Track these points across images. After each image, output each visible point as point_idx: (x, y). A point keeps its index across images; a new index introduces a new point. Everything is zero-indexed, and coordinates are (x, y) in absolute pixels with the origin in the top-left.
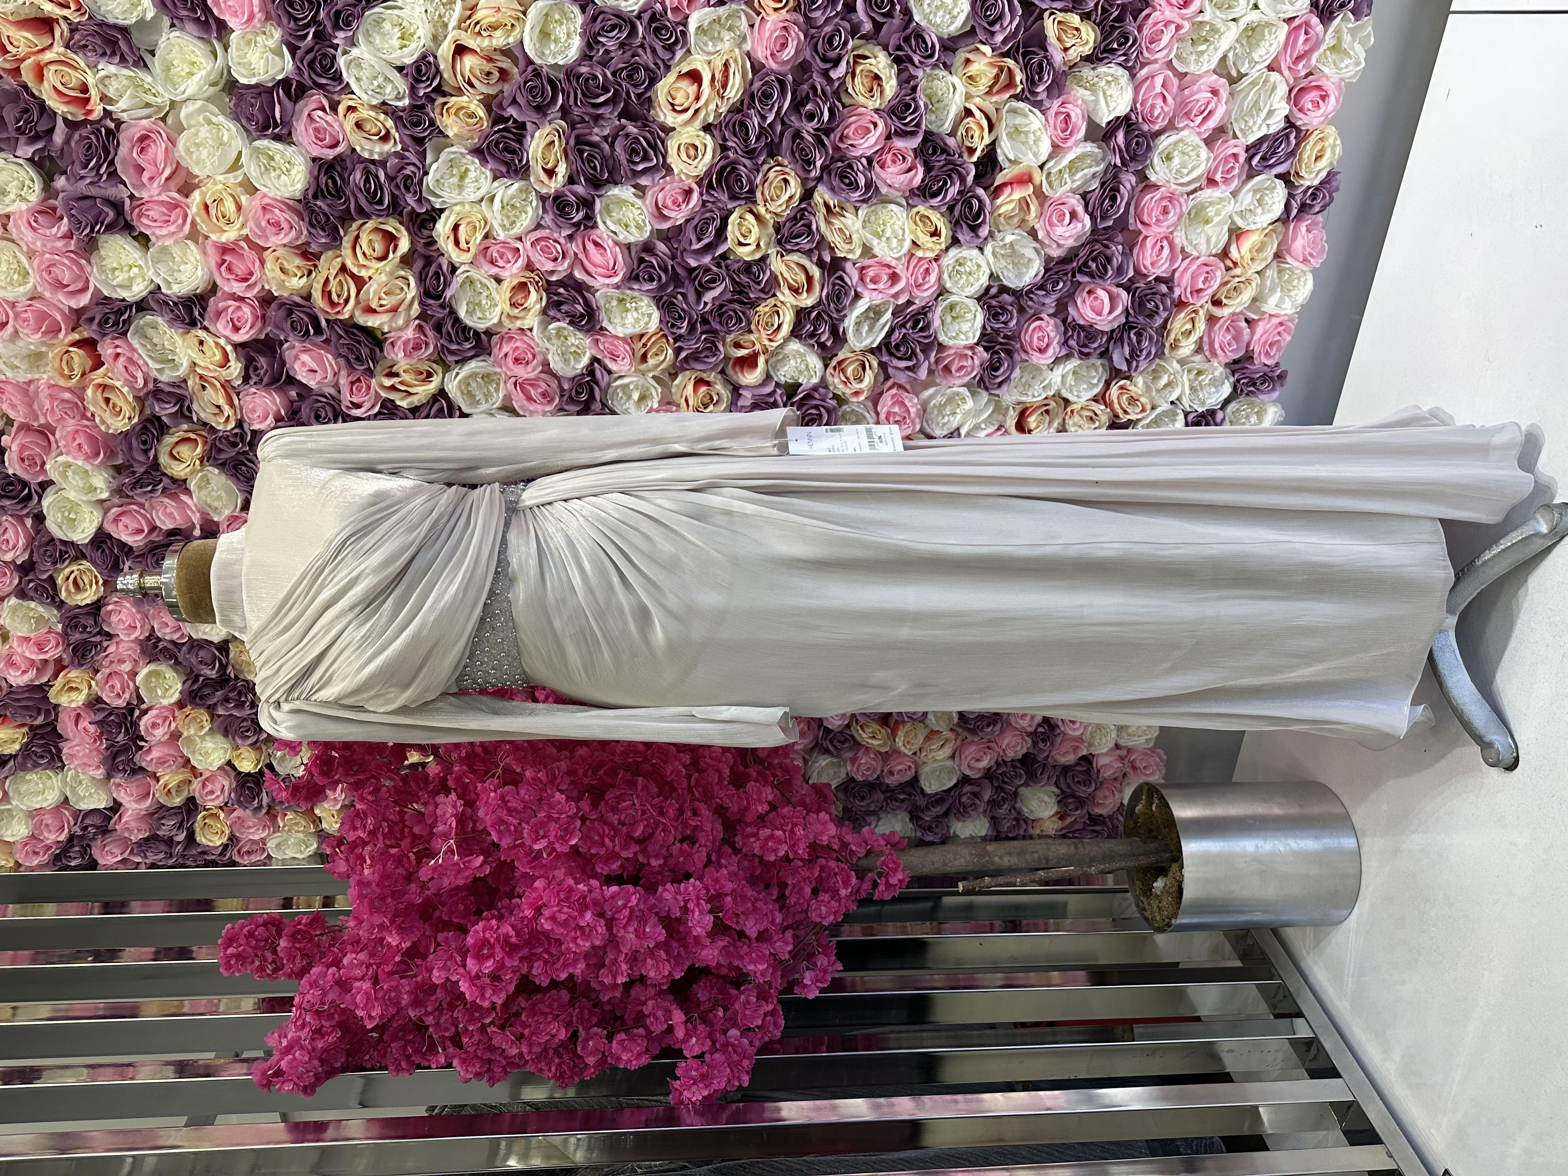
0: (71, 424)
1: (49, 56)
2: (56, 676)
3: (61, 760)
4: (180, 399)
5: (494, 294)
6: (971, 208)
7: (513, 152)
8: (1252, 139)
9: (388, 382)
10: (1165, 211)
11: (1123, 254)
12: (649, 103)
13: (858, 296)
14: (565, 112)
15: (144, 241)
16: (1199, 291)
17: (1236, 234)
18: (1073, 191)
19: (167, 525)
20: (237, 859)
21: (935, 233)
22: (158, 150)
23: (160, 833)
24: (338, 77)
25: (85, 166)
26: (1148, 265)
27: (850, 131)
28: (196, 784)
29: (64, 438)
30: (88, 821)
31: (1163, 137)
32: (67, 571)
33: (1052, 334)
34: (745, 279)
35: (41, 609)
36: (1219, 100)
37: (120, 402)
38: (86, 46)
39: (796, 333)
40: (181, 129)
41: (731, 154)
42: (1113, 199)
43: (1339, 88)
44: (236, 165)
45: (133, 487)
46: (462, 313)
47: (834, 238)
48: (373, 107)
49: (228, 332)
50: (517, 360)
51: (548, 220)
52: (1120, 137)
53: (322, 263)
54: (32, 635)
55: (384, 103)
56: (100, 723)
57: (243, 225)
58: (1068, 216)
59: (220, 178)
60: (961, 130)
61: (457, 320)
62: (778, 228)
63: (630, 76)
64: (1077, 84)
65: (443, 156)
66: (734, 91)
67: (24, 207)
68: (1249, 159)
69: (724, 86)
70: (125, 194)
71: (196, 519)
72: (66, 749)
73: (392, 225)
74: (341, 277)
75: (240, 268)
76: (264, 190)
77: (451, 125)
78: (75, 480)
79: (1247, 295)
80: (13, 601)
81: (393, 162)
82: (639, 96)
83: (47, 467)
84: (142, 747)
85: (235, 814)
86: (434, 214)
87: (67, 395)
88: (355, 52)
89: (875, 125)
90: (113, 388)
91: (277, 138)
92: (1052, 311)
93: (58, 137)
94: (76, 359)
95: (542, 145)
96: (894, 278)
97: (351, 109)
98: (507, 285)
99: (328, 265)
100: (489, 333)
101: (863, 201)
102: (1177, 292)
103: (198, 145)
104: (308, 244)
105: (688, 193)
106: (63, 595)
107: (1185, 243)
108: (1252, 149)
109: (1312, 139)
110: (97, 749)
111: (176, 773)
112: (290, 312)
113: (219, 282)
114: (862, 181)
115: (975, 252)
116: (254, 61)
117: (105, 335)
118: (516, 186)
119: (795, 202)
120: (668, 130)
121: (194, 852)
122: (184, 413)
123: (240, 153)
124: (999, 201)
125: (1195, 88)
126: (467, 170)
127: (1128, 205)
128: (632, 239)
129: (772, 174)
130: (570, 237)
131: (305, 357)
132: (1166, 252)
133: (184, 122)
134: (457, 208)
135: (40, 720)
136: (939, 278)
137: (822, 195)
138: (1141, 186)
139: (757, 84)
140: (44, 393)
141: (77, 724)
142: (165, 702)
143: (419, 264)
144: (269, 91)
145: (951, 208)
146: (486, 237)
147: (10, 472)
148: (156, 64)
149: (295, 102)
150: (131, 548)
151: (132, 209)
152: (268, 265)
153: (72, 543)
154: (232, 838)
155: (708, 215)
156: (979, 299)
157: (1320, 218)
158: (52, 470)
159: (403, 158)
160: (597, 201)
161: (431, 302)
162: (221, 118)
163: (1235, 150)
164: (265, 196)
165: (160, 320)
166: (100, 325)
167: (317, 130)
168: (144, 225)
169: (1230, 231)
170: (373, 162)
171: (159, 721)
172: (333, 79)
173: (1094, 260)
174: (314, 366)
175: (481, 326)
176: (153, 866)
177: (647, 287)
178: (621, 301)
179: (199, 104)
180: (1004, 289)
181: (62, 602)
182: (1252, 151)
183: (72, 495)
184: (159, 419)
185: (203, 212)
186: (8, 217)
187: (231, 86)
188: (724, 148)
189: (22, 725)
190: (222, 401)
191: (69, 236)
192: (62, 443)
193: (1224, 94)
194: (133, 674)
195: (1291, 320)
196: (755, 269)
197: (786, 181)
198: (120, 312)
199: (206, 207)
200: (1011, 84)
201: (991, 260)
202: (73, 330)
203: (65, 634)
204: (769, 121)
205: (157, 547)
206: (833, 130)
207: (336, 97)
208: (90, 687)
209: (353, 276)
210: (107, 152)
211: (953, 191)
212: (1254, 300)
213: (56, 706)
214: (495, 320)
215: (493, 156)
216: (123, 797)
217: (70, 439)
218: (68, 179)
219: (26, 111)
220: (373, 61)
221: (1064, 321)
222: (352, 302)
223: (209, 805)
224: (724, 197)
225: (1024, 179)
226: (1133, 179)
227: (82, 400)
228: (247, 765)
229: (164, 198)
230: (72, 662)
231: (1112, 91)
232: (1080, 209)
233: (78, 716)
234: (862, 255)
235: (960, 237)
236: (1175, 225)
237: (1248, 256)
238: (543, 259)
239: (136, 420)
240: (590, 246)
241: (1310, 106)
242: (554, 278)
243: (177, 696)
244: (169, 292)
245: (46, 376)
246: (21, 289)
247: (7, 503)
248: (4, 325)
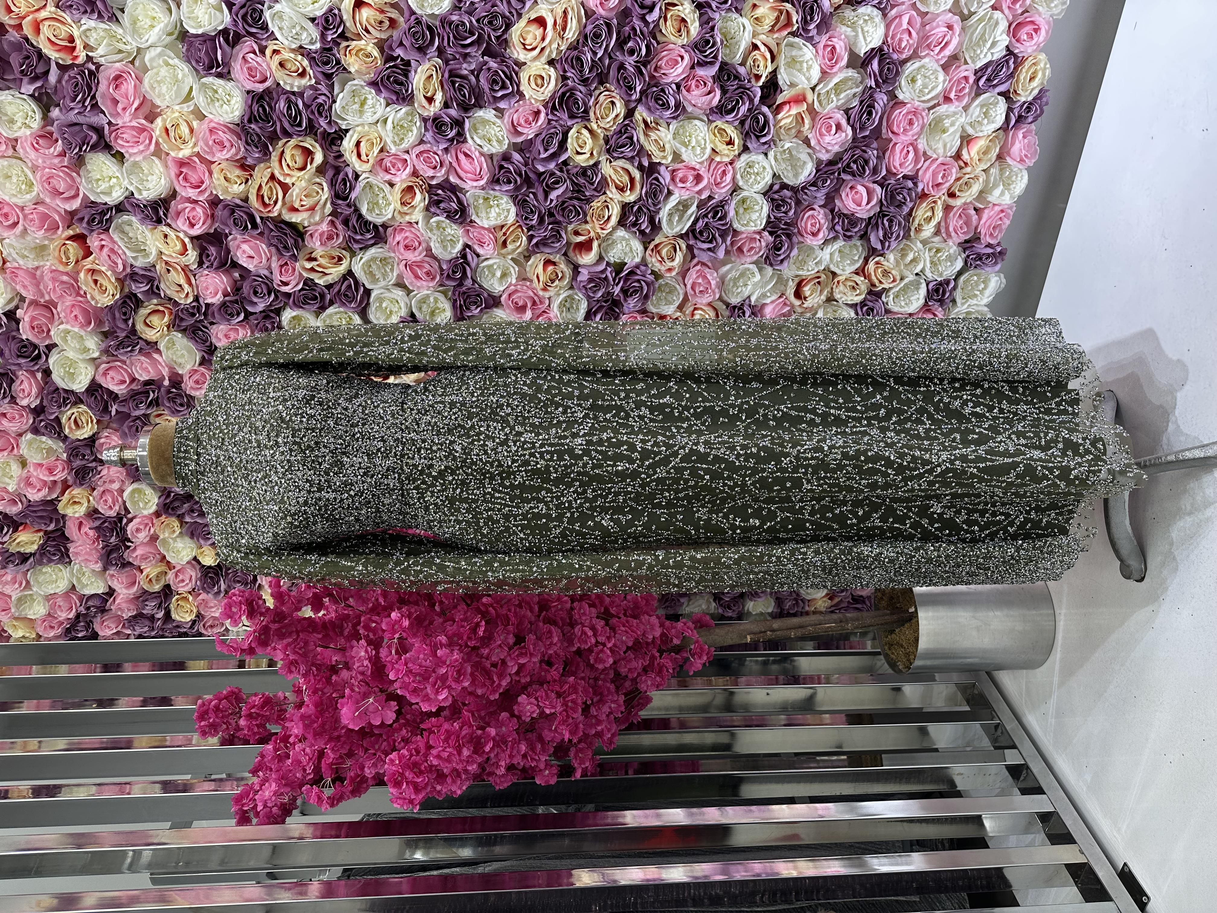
0: (69, 300)
1: (43, 14)
2: (63, 493)
3: (69, 557)
4: (151, 280)
5: (388, 196)
6: (758, 122)
7: (401, 84)
8: (979, 64)
9: (308, 265)
10: (911, 123)
11: (878, 157)
12: (504, 43)
13: (670, 193)
14: (441, 52)
15: (120, 157)
16: (938, 185)
17: (967, 140)
18: (838, 108)
19: (144, 377)
20: (203, 632)
21: (730, 143)
22: (129, 86)
23: (144, 612)
24: (265, 27)
25: (74, 100)
26: (897, 164)
27: (662, 63)
28: (171, 575)
29: (64, 311)
30: (90, 603)
31: (909, 64)
32: (69, 413)
33: (822, 221)
34: (582, 181)
35: (50, 442)
36: (954, 34)
37: (105, 283)
38: (71, 6)
39: (621, 223)
40: (146, 70)
41: (569, 82)
42: (870, 114)
43: (1048, 23)
44: (188, 97)
45: (117, 349)
46: (364, 211)
47: (651, 147)
48: (293, 50)
49: (186, 228)
50: (407, 247)
51: (429, 136)
52: (875, 64)
53: (256, 173)
54: (44, 462)
55: (301, 47)
56: (97, 529)
57: (195, 145)
58: (834, 128)
59: (177, 108)
60: (750, 61)
61: (360, 216)
62: (607, 140)
63: (490, 23)
64: (841, 22)
65: (347, 87)
66: (572, 33)
67: (28, 132)
68: (977, 80)
69: (564, 29)
70: (105, 121)
71: (165, 372)
72: (72, 549)
73: (309, 143)
74: (270, 184)
75: (194, 178)
76: (211, 116)
77: (353, 63)
78: (73, 343)
79: (976, 189)
80: (29, 436)
81: (308, 93)
82: (498, 38)
83: (52, 333)
84: (129, 547)
85: (200, 597)
86: (341, 134)
87: (65, 278)
88: (278, 7)
89: (682, 58)
90: (100, 272)
91: (220, 76)
92: (822, 203)
93: (53, 78)
94: (71, 250)
95: (424, 77)
96: (698, 178)
97: (276, 52)
98: (398, 188)
99: (261, 175)
100: (385, 226)
101: (673, 118)
102: (920, 186)
103: (159, 82)
104: (245, 158)
105: (537, 113)
106: (67, 431)
107: (927, 148)
108: (979, 73)
109: (1027, 64)
110: (96, 549)
111: (155, 566)
112: (233, 212)
113: (177, 189)
114: (672, 103)
115: (761, 157)
116: (200, 16)
117: (93, 231)
118: (404, 110)
119: (620, 120)
120: (521, 65)
121: (170, 626)
122: (154, 291)
123: (191, 88)
124: (779, 116)
125: (934, 24)
126: (366, 99)
127: (881, 119)
128: (494, 151)
129: (602, 98)
130: (446, 150)
131: (245, 247)
132: (911, 155)
133: (148, 64)
134: (359, 129)
135: (52, 527)
136: (734, 178)
137: (641, 113)
138: (891, 103)
139: (590, 27)
140: (47, 277)
141: (80, 529)
142: (146, 513)
143: (330, 173)
144: (213, 39)
145: (742, 123)
146: (382, 150)
147: (24, 337)
148: (125, 19)
149: (233, 47)
150: (117, 395)
151: (111, 133)
152: (215, 175)
153: (72, 391)
154: (199, 616)
155: (552, 131)
156: (764, 194)
157: (1033, 126)
158: (56, 336)
159: (316, 89)
160: (466, 120)
161: (340, 202)
162: (176, 61)
163: (966, 74)
164: (211, 121)
165: (134, 219)
166: (88, 223)
167: (250, 69)
168: (119, 145)
169: (962, 138)
170: (293, 93)
171: (142, 527)
172: (261, 28)
173: (855, 162)
174: (252, 253)
175: (379, 221)
176: (140, 636)
177: (506, 188)
178: (486, 199)
179: (159, 50)
180: (784, 186)
181: (66, 437)
182: (979, 74)
183: (71, 354)
184: (135, 295)
185: (164, 134)
186: (16, 140)
187: (184, 35)
188: (565, 78)
189: (39, 531)
190: (182, 281)
191: (63, 154)
192: (62, 315)
193: (957, 29)
194: (121, 491)
195: (1011, 208)
196: (589, 173)
197: (613, 103)
198: (103, 213)
199: (167, 130)
200: (789, 23)
201: (773, 163)
202: (68, 227)
203: (69, 461)
204: (599, 56)
205: (136, 394)
206: (649, 62)
207: (264, 43)
208: (89, 501)
209: (280, 183)
210: (90, 89)
211: (743, 109)
212: (981, 192)
213: (64, 516)
214: (390, 216)
215: (386, 87)
216: (115, 585)
217: (68, 311)
218: (61, 110)
219: (27, 57)
220: (292, 14)
221: (832, 211)
222: (280, 203)
223: (181, 590)
224: (565, 116)
225: (800, 99)
226: (885, 98)
227: (77, 281)
228: (209, 560)
229: (134, 124)
230: (75, 483)
231: (869, 28)
232: (844, 122)
233: (81, 523)
234: (673, 160)
235: (749, 145)
236: (919, 134)
237: (976, 158)
238: (425, 168)
239: (118, 296)
240: (461, 157)
241: (1025, 37)
242: (434, 182)
243: (154, 508)
244: (140, 197)
245: (49, 263)
246: (28, 196)
247: (22, 361)
248: (15, 224)
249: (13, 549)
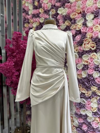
0: (71, 11)
2: (43, 9)
4: (74, 23)
5: (86, 59)
6: (97, 115)
9: (76, 46)
11: (91, 131)
13: (86, 100)
15: (93, 19)
18: (99, 126)
19: (60, 21)
20: (23, 28)
21: (94, 110)
23: (26, 20)
30: (27, 12)
32: (54, 10)
33: (81, 122)
35: (50, 7)
39: (82, 93)
42: (98, 131)
45: (64, 18)
46: (84, 55)
47: (93, 99)
49: (82, 29)
50: (78, 61)
51: (96, 66)
54: (47, 6)
56: (38, 14)
57: (95, 31)
61: (83, 54)
62: (95, 92)
67: (98, 6)
70: (99, 17)
71: (60, 24)
73: (95, 48)
75: (90, 30)
78: (65, 11)
80: (51, 4)
84: (35, 18)
85: (28, 28)
86: (96, 53)
87: (75, 10)
90: (75, 15)
92: (84, 122)
94: (79, 11)
96: (88, 105)
98: (88, 61)
99: (90, 40)
100: (82, 58)
101: (98, 102)
104: (93, 38)
105: (99, 82)
110: (35, 13)
111: (32, 21)
112: (84, 36)
113: (88, 28)
115: (92, 114)
117: (82, 15)
119: (98, 94)
121: (24, 23)
122: (72, 23)
124: (98, 118)
128: (93, 75)
130: (93, 68)
131: (79, 37)
134: (97, 55)
135: (38, 7)
136: (88, 110)
137: (99, 98)
140: (75, 8)
142: (40, 20)
143: (90, 50)
145: (97, 113)
146: (94, 59)
147: (66, 4)
150: (57, 17)
151: (97, 18)
152: (90, 33)
153: (58, 11)
156: (86, 114)
158: (66, 9)
160: (98, 72)
161: (86, 52)
164: (99, 33)
165: (83, 21)
168: (95, 19)
171: (38, 20)
174: (78, 38)
175: (83, 57)
177: (88, 76)
178: (86, 73)
180: (87, 117)
181: (51, 10)
183: (63, 11)
184: (72, 21)
186: (96, 4)
189: (38, 5)
190: (74, 28)
191: (94, 11)
192: (69, 10)
194: (43, 17)
196: (90, 89)
198: (84, 16)
199: (97, 27)
201: (90, 116)
202: (82, 11)
203: (47, 10)
205: (57, 20)
208: (42, 12)
209: (89, 43)
213: (40, 9)
214: (83, 59)
216: (30, 16)
222: (85, 43)
223: (29, 25)
224: (99, 87)
227: (74, 12)
229: (99, 22)
230: (44, 11)
232: (97, 127)
233: (39, 11)
234: (91, 101)
238: (91, 65)
239: (72, 18)
242: (88, 66)
243: (41, 22)
244: (87, 22)
245: (77, 8)
246: (87, 5)
247: (62, 4)
248: (83, 3)
249: (35, 2)
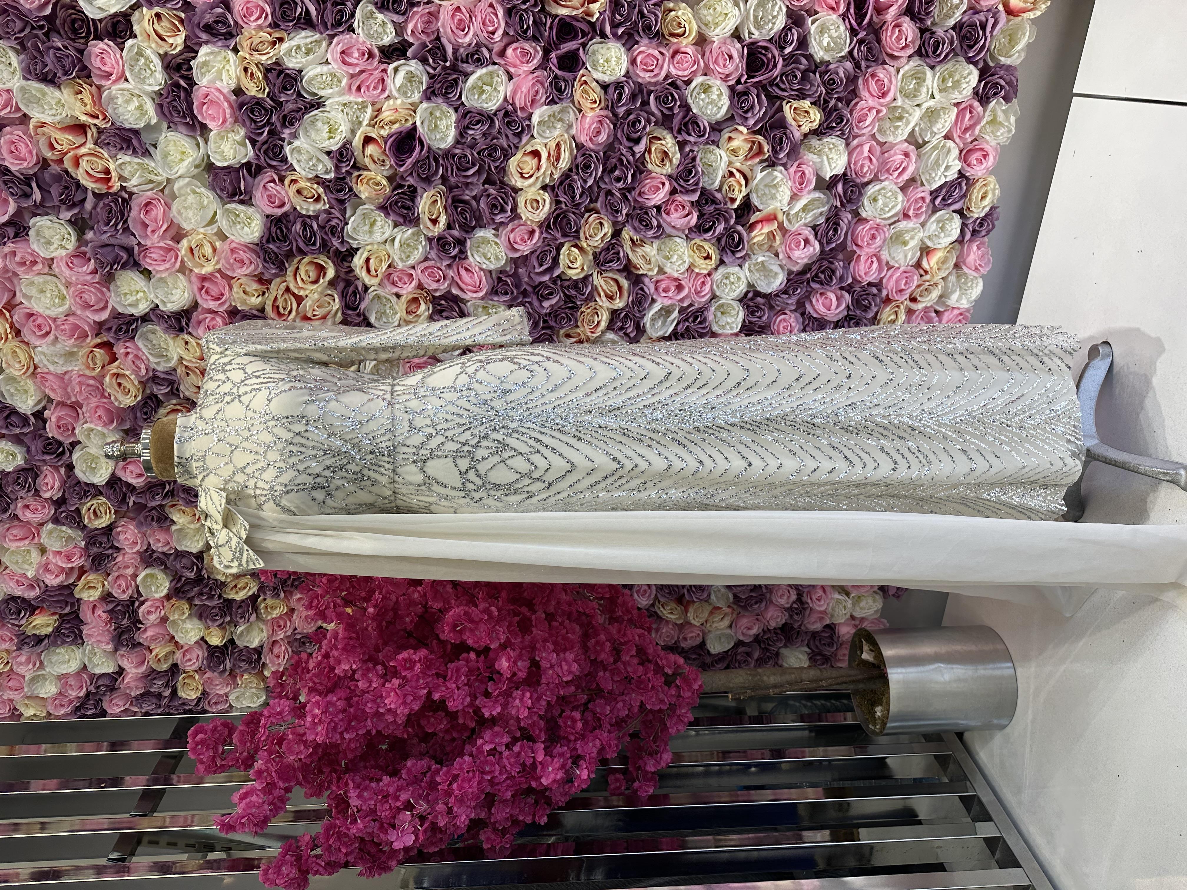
0: (94, 401)
1: (83, 150)
2: (79, 578)
3: (82, 638)
4: (171, 383)
5: (395, 306)
6: (733, 239)
7: (408, 208)
8: (935, 186)
10: (873, 237)
11: (844, 267)
12: (503, 170)
13: (653, 301)
14: (444, 180)
15: (147, 274)
16: (901, 291)
17: (926, 251)
18: (807, 225)
20: (207, 708)
21: (708, 257)
22: (158, 211)
23: (152, 690)
24: (285, 160)
25: (107, 224)
26: (863, 274)
27: (646, 189)
28: (179, 655)
29: (89, 412)
30: (100, 682)
31: (870, 186)
32: (89, 504)
33: (793, 324)
34: (573, 292)
35: (70, 531)
36: (910, 160)
37: (128, 385)
38: (109, 144)
39: (610, 327)
40: (174, 197)
41: (563, 206)
42: (836, 230)
43: (996, 149)
44: (213, 221)
46: (372, 320)
47: (638, 261)
48: (309, 180)
51: (433, 254)
52: (840, 187)
53: (273, 286)
54: (63, 550)
55: (317, 176)
56: (111, 612)
57: (217, 262)
58: (803, 243)
59: (202, 230)
60: (725, 187)
62: (596, 256)
63: (490, 155)
64: (809, 151)
65: (359, 212)
66: (564, 163)
67: (64, 253)
68: (933, 200)
69: (558, 159)
70: (133, 242)
72: (86, 630)
73: (322, 260)
74: (286, 296)
76: (232, 237)
77: (364, 191)
78: (95, 440)
79: (935, 294)
80: (50, 526)
81: (322, 217)
82: (496, 168)
83: (77, 431)
84: (139, 629)
85: (206, 676)
86: (352, 252)
87: (91, 382)
88: (297, 143)
89: (663, 184)
90: (124, 375)
91: (242, 202)
92: (793, 308)
93: (89, 205)
94: (98, 356)
95: (429, 202)
97: (293, 181)
98: (404, 299)
99: (276, 288)
101: (656, 238)
102: (884, 293)
103: (186, 208)
104: (262, 273)
105: (532, 233)
106: (86, 521)
107: (889, 259)
108: (934, 193)
109: (978, 186)
110: (108, 630)
111: (165, 646)
113: (199, 301)
114: (655, 223)
115: (737, 269)
116: (226, 150)
117: (119, 339)
118: (410, 231)
119: (608, 238)
120: (516, 190)
121: (176, 704)
122: (174, 392)
123: (215, 213)
124: (753, 234)
125: (892, 152)
126: (375, 221)
127: (846, 234)
128: (492, 267)
129: (591, 219)
130: (449, 266)
132: (875, 265)
133: (176, 192)
134: (369, 247)
135: (67, 610)
136: (712, 289)
137: (627, 233)
138: (855, 220)
139: (580, 159)
140: (75, 381)
141: (93, 612)
142: (157, 596)
143: (342, 285)
144: (237, 170)
145: (719, 240)
146: (389, 266)
147: (50, 435)
148: (157, 154)
149: (255, 178)
150: (134, 487)
151: (140, 253)
152: (235, 289)
153: (93, 485)
154: (204, 693)
155: (547, 248)
156: (740, 301)
157: (986, 239)
158: (80, 434)
159: (330, 213)
160: (468, 241)
161: (350, 312)
162: (203, 189)
163: (923, 195)
164: (233, 241)
165: (157, 328)
166: (116, 332)
167: (269, 196)
168: (147, 263)
169: (922, 250)
170: (309, 217)
171: (153, 610)
172: (281, 161)
173: (823, 272)
176: (147, 714)
177: (503, 298)
178: (484, 308)
179: (187, 180)
180: (757, 294)
181: (85, 526)
182: (934, 194)
183: (93, 450)
184: (156, 396)
185: (189, 254)
186: (52, 259)
187: (210, 167)
188: (558, 202)
189: (54, 614)
191: (95, 272)
192: (87, 415)
193: (913, 157)
194: (135, 576)
195: (968, 310)
196: (580, 285)
197: (601, 224)
198: (130, 323)
199: (192, 250)
200: (760, 152)
201: (748, 274)
202: (97, 335)
203: (86, 548)
204: (589, 184)
205: (153, 487)
206: (634, 188)
207: (283, 173)
208: (104, 585)
209: (294, 295)
210: (123, 215)
211: (720, 228)
212: (941, 297)
213: (79, 600)
215: (394, 212)
216: (125, 664)
217: (93, 411)
218: (95, 233)
219: (67, 188)
220: (310, 149)
221: (803, 314)
222: (294, 313)
223: (188, 669)
224: (558, 235)
225: (771, 218)
226: (849, 216)
227: (102, 384)
228: (215, 640)
229: (161, 244)
230: (91, 568)
231: (833, 155)
232: (811, 238)
233: (95, 607)
234: (658, 273)
235: (726, 260)
236: (881, 247)
237: (935, 267)
238: (430, 282)
239: (139, 398)
240: (463, 272)
241: (975, 162)
242: (437, 294)
243: (165, 592)
244: (164, 309)
245: (76, 367)
246: (61, 309)
247: (47, 458)
248: (47, 333)
249: (30, 632)
